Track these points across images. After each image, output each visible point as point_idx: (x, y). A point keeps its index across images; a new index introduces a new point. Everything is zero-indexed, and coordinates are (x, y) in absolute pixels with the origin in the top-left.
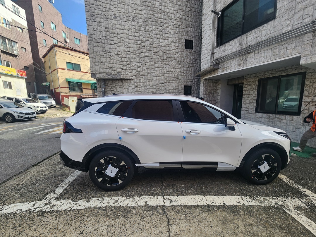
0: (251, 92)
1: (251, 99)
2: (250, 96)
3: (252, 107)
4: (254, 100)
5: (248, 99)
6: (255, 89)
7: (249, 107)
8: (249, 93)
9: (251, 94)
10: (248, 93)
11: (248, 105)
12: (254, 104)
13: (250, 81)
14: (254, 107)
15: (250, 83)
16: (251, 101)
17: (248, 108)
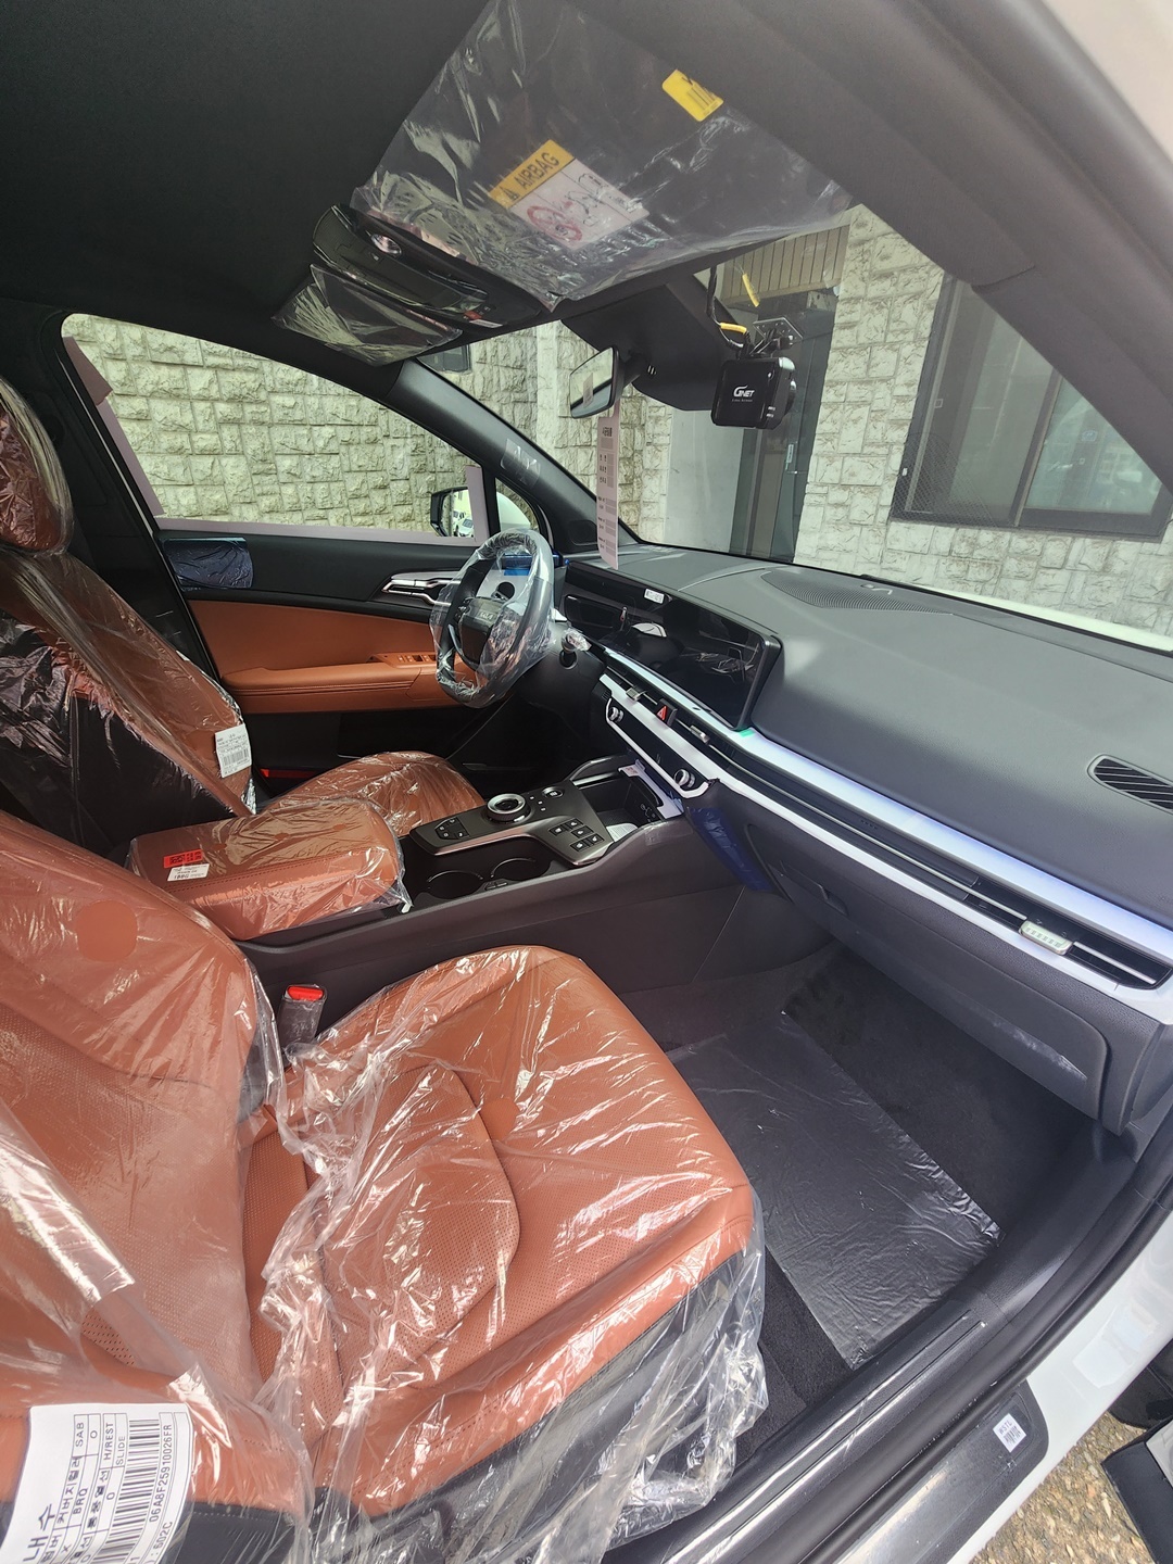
0: (885, 361)
1: (876, 415)
2: (869, 397)
3: (877, 479)
4: (896, 423)
5: (855, 422)
6: (910, 337)
7: (853, 481)
8: (868, 367)
9: (882, 381)
10: (860, 373)
11: (849, 461)
12: (888, 455)
13: (885, 265)
14: (886, 477)
15: (887, 283)
16: (875, 435)
17: (845, 487)
